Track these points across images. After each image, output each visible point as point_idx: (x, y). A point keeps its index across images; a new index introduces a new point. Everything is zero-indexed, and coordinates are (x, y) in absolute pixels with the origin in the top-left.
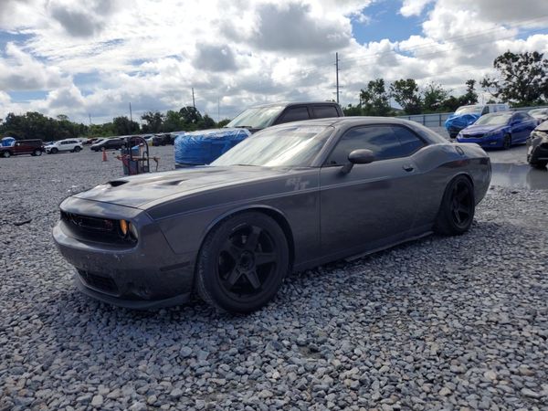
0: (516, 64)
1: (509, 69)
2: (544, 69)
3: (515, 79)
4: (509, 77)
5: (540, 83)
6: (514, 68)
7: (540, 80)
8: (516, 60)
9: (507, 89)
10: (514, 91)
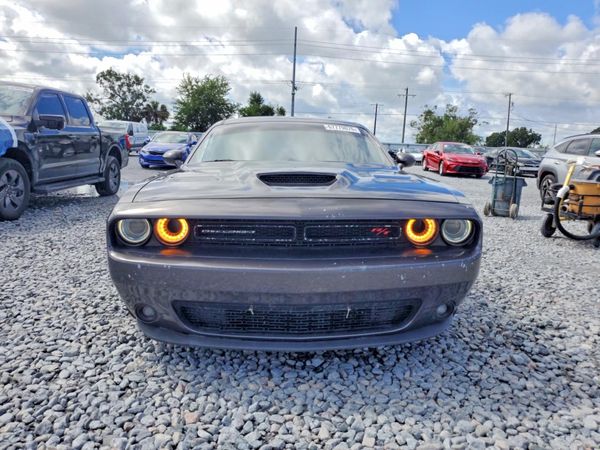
0: (119, 83)
1: (112, 88)
2: (145, 94)
3: (118, 99)
4: (113, 96)
5: (141, 107)
6: (116, 88)
7: (141, 104)
8: (118, 79)
9: (110, 109)
10: (117, 111)
